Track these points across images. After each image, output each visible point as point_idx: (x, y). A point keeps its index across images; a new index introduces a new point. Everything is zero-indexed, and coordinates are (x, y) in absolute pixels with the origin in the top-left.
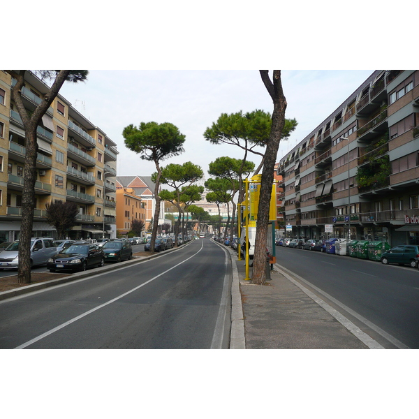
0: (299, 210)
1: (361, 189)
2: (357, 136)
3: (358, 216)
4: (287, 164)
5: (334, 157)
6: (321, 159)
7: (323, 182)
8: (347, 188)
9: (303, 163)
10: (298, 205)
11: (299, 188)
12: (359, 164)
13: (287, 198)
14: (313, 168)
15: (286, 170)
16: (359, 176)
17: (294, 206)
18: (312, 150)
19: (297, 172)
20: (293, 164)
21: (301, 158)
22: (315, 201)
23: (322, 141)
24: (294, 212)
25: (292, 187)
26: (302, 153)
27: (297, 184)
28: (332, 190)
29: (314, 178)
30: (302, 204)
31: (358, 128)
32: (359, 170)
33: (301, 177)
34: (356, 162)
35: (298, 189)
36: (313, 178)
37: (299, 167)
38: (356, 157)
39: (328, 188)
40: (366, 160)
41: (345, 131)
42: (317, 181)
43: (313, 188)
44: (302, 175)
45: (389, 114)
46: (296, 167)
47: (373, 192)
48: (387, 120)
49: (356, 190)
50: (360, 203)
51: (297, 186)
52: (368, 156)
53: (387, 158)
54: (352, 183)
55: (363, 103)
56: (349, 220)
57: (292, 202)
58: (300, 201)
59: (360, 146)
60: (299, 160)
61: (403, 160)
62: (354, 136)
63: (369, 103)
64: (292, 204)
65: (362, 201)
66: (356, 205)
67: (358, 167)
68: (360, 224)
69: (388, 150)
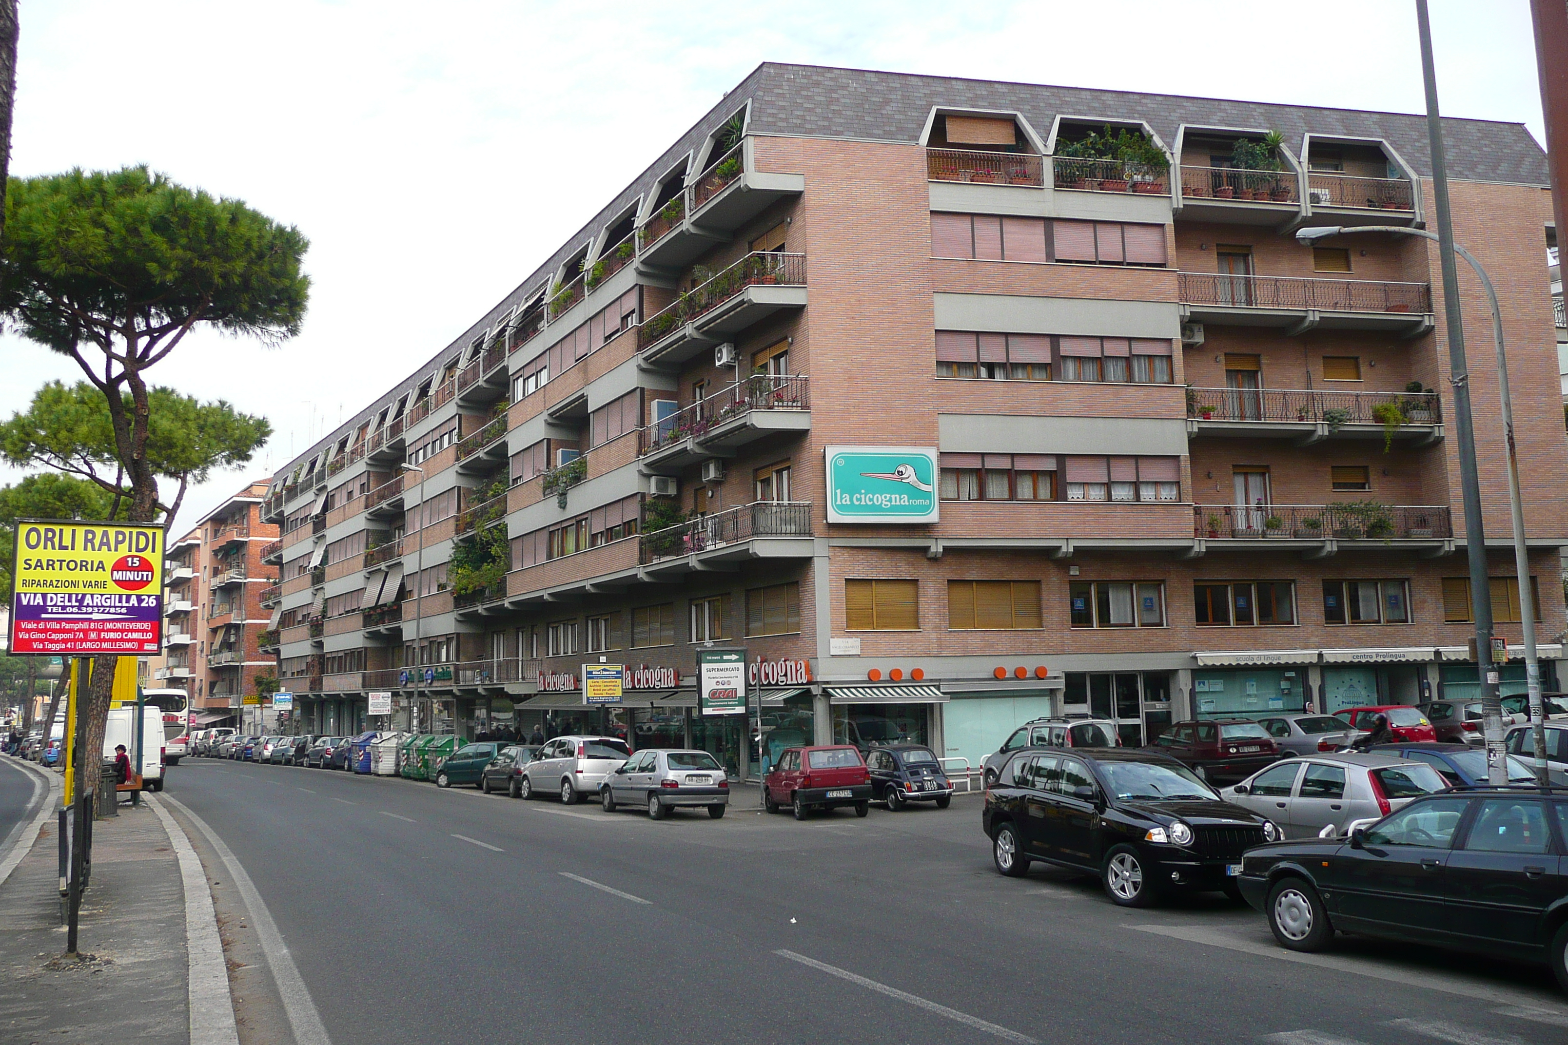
0: (320, 645)
1: (461, 599)
2: (458, 459)
3: (452, 669)
4: (293, 491)
5: (411, 499)
6: (382, 497)
7: (383, 566)
8: (434, 591)
9: (337, 497)
10: (317, 628)
11: (323, 574)
12: (457, 532)
13: (289, 602)
14: (359, 522)
15: (288, 509)
16: (458, 562)
17: (304, 630)
18: (360, 467)
19: (320, 523)
20: (309, 496)
21: (332, 483)
22: (359, 620)
23: (384, 448)
24: (305, 648)
25: (302, 569)
26: (337, 468)
27: (316, 561)
28: (403, 593)
29: (363, 551)
30: (328, 627)
31: (460, 436)
32: (457, 547)
33: (329, 541)
34: (452, 525)
35: (318, 577)
36: (359, 551)
37: (326, 508)
38: (453, 513)
39: (392, 586)
40: (471, 525)
41: (429, 439)
42: (369, 560)
43: (356, 581)
44: (332, 534)
45: (510, 428)
46: (317, 509)
47: (480, 609)
48: (506, 439)
49: (451, 600)
50: (458, 634)
51: (316, 567)
52: (474, 514)
53: (504, 530)
54: (443, 580)
55: (469, 376)
56: (433, 679)
57: (300, 618)
58: (324, 617)
59: (464, 483)
60: (325, 487)
61: (528, 542)
62: (452, 454)
63: (480, 383)
64: (299, 622)
65: (463, 629)
66: (448, 638)
67: (455, 539)
68: (455, 691)
69: (505, 512)
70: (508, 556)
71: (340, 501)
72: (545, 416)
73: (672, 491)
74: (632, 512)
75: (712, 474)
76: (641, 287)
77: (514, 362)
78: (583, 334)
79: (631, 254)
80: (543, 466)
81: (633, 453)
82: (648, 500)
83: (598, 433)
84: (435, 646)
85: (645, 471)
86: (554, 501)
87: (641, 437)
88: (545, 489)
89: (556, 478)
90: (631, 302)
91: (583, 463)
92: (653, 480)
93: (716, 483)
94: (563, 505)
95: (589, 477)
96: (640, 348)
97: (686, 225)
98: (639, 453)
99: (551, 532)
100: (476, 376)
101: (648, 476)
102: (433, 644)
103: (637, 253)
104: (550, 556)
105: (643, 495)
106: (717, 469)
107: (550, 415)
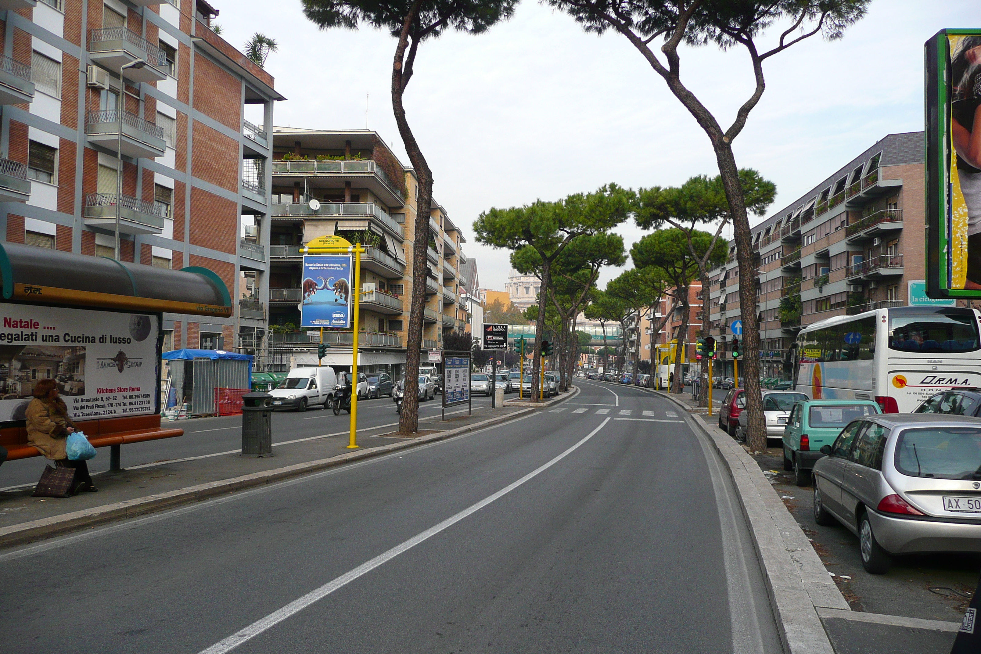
0: (724, 338)
1: (783, 324)
2: (782, 265)
3: (780, 352)
5: (763, 278)
8: (773, 319)
9: (731, 273)
10: (723, 330)
11: (725, 307)
12: (782, 296)
13: (712, 318)
16: (782, 308)
17: (717, 331)
19: (723, 284)
20: (718, 272)
21: (728, 267)
25: (716, 304)
27: (722, 301)
30: (727, 330)
31: (783, 255)
32: (782, 301)
33: (727, 292)
34: (780, 293)
35: (723, 308)
37: (726, 277)
38: (780, 287)
40: (787, 294)
41: (770, 254)
44: (729, 289)
45: (802, 256)
46: (722, 278)
47: (791, 329)
48: (800, 260)
49: (780, 323)
50: (783, 338)
51: (722, 304)
52: (788, 289)
53: (800, 297)
54: (776, 315)
55: (786, 230)
56: (773, 356)
57: (715, 326)
58: (726, 326)
59: (785, 275)
60: (725, 268)
61: (809, 303)
62: (779, 262)
63: (790, 235)
64: (715, 327)
65: (785, 336)
66: (779, 339)
67: (781, 299)
68: (782, 361)
69: (800, 290)
70: (802, 308)
71: (732, 275)
72: (814, 254)
73: (860, 290)
74: (844, 299)
75: (873, 286)
76: (847, 212)
77: (804, 229)
78: (828, 224)
79: (843, 199)
80: (814, 275)
81: (844, 276)
82: (850, 293)
83: (834, 265)
84: (774, 342)
85: (849, 283)
86: (817, 289)
87: (847, 270)
88: (815, 284)
89: (819, 280)
90: (844, 217)
91: (828, 277)
92: (852, 286)
93: (875, 289)
94: (821, 291)
95: (830, 282)
96: (847, 236)
97: (861, 194)
98: (846, 276)
99: (817, 301)
100: (789, 232)
101: (850, 285)
102: (772, 341)
103: (846, 199)
104: (817, 311)
105: (848, 292)
106: (874, 284)
107: (817, 254)
